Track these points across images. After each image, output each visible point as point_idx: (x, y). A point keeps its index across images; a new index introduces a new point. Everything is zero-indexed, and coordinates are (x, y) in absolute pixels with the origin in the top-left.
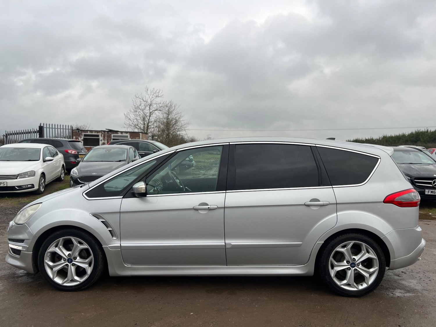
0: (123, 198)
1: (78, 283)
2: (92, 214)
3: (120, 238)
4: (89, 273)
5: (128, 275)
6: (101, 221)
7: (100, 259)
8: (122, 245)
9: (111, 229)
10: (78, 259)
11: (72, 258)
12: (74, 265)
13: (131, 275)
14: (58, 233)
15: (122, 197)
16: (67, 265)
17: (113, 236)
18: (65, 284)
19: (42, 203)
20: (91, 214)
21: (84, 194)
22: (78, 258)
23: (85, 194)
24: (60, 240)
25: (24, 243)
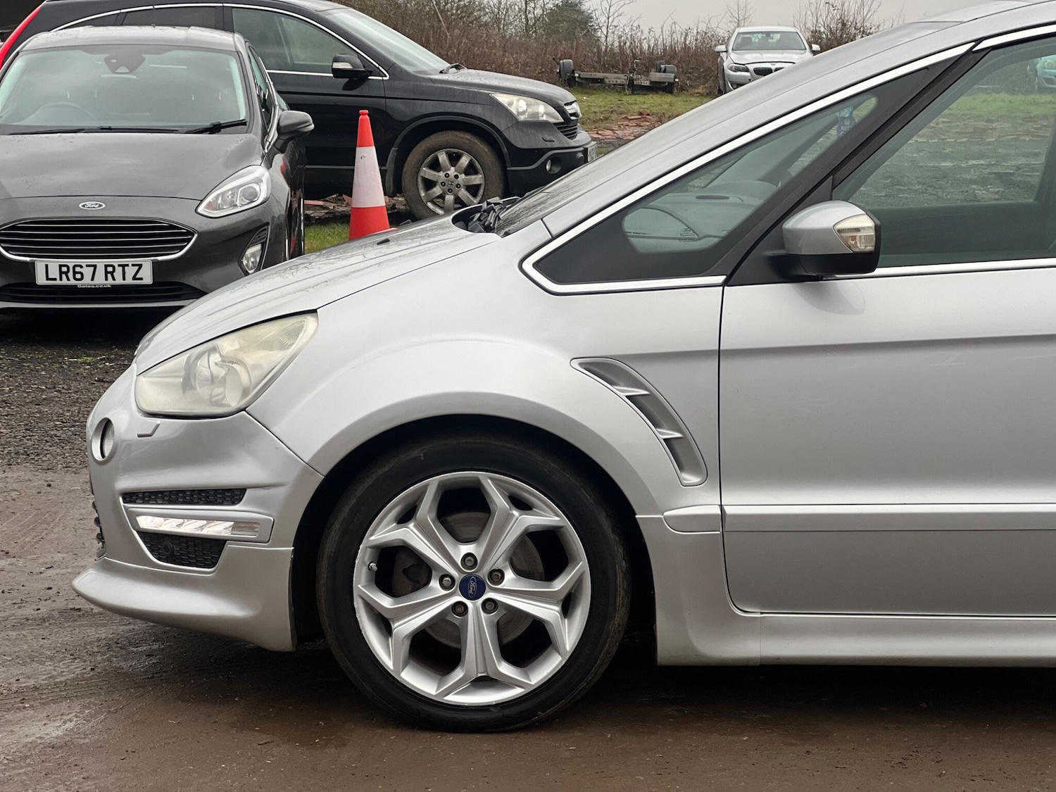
0: (725, 284)
1: (516, 692)
2: (580, 364)
3: (719, 477)
4: (568, 648)
5: (748, 659)
6: (627, 397)
7: (620, 579)
8: (729, 510)
9: (678, 435)
10: (509, 580)
11: (483, 573)
12: (490, 605)
13: (762, 659)
14: (418, 452)
15: (721, 279)
16: (460, 609)
17: (681, 467)
18: (453, 698)
19: (314, 311)
20: (575, 363)
21: (528, 265)
22: (509, 575)
23: (536, 265)
24: (426, 487)
25: (245, 504)
